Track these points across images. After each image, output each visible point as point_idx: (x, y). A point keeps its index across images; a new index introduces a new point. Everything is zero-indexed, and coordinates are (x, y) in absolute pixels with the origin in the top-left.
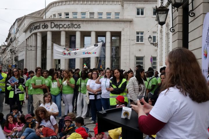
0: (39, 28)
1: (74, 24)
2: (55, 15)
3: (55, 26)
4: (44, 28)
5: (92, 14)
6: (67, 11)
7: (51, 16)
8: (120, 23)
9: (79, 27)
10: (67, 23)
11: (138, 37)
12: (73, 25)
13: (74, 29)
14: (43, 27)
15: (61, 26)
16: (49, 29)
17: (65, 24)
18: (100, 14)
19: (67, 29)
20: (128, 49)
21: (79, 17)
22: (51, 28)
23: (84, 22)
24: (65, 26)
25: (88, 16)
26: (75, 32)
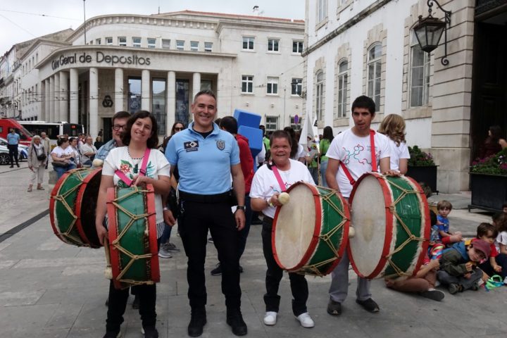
0: (74, 61)
1: (139, 57)
2: (99, 41)
3: (105, 58)
4: (84, 62)
5: (166, 41)
6: (121, 35)
7: (92, 42)
8: (216, 59)
9: (147, 62)
10: (126, 55)
11: (244, 84)
12: (137, 60)
13: (139, 67)
14: (82, 59)
15: (115, 60)
16: (94, 63)
17: (122, 57)
18: (180, 43)
19: (126, 66)
20: (229, 103)
21: (144, 45)
22: (98, 62)
23: (157, 55)
24: (123, 60)
25: (159, 45)
26: (140, 71)
